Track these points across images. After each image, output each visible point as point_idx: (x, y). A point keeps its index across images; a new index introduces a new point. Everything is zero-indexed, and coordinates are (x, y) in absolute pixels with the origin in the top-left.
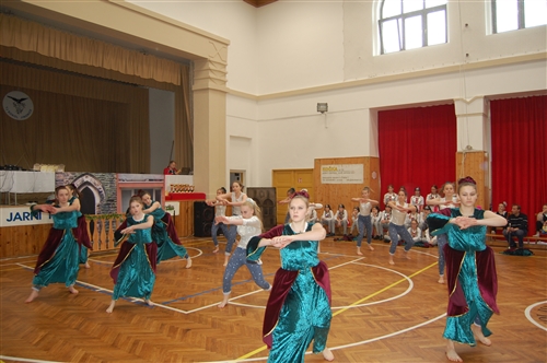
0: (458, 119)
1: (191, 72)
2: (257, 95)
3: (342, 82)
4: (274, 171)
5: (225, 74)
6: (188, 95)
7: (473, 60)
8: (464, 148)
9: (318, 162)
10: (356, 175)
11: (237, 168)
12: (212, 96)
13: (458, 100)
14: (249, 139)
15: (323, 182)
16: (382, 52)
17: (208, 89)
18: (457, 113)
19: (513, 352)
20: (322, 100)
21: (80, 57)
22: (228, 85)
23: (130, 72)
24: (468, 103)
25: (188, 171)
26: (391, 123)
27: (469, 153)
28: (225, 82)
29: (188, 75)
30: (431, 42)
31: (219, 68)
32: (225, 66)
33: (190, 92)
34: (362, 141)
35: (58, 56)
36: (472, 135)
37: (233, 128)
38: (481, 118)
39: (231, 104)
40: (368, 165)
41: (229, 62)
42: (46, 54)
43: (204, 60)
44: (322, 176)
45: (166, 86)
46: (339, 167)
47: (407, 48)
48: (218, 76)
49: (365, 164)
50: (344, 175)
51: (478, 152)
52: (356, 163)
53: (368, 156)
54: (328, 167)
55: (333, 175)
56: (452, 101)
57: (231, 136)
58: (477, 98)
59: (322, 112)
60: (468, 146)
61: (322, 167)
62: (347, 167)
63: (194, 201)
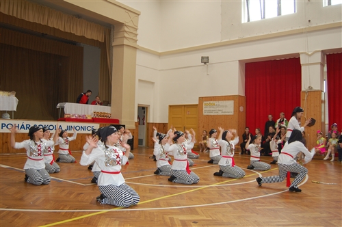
0: (302, 67)
1: (112, 33)
2: (160, 52)
3: (219, 41)
4: (170, 106)
5: (136, 35)
6: (109, 50)
7: (313, 24)
8: (307, 88)
9: (202, 99)
10: (228, 108)
11: (144, 103)
12: (126, 50)
13: (302, 53)
14: (153, 83)
15: (205, 114)
16: (249, 20)
17: (123, 45)
18: (301, 63)
19: (329, 213)
20: (205, 54)
21: (32, 17)
22: (138, 43)
23: (67, 30)
24: (309, 56)
25: (107, 103)
26: (255, 71)
27: (311, 92)
28: (136, 41)
29: (110, 35)
30: (284, 13)
31: (132, 30)
32: (137, 29)
33: (111, 47)
34: (233, 84)
35: (15, 15)
36: (314, 79)
37: (140, 74)
38: (319, 66)
39: (140, 57)
41: (139, 27)
42: (7, 13)
43: (121, 25)
44: (204, 109)
45: (94, 42)
46: (214, 102)
47: (267, 17)
48: (131, 36)
49: (235, 101)
50: (220, 109)
51: (317, 91)
52: (229, 100)
53: (237, 94)
54: (208, 102)
55: (212, 109)
56: (298, 54)
57: (139, 80)
58: (316, 52)
59: (205, 63)
60: (309, 87)
61: (204, 103)
62: (221, 103)
63: (110, 124)
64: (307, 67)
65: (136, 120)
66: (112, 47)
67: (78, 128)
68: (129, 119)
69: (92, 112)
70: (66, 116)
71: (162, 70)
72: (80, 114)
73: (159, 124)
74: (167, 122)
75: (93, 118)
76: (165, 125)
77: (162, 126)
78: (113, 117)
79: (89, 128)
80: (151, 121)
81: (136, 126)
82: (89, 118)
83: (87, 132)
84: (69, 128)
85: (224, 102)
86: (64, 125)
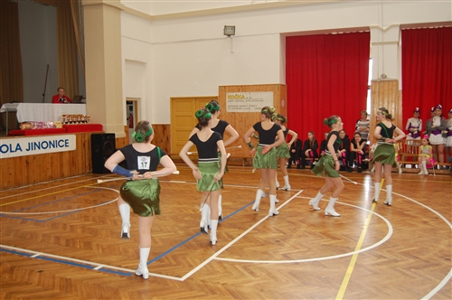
2: (152, 15)
3: (250, 4)
4: (172, 99)
6: (77, 10)
8: (379, 76)
9: (223, 89)
10: (265, 103)
11: (132, 95)
12: (106, 13)
13: (374, 27)
14: (143, 64)
15: (229, 111)
17: (102, 4)
20: (230, 23)
24: (384, 31)
25: (79, 99)
26: (298, 48)
27: (383, 81)
33: (79, 7)
34: (271, 69)
36: (385, 63)
37: (129, 50)
39: (127, 24)
40: (278, 92)
44: (228, 104)
46: (246, 95)
49: (275, 93)
50: (252, 103)
51: (392, 81)
52: (266, 91)
53: (278, 83)
54: (234, 94)
55: (239, 103)
56: (368, 28)
57: (126, 60)
58: (393, 26)
59: (229, 36)
60: (382, 75)
61: (228, 94)
62: (255, 95)
63: (90, 133)
64: (381, 47)
65: (125, 123)
66: (82, 6)
67: (45, 145)
68: (115, 125)
69: (60, 115)
70: (24, 127)
71: (156, 43)
72: (42, 121)
73: (157, 125)
74: (167, 121)
75: (64, 126)
76: (164, 127)
77: (160, 129)
78: (92, 121)
79: (61, 143)
81: (126, 132)
82: (59, 126)
83: (58, 149)
84: (32, 146)
85: (259, 93)
86: (24, 142)
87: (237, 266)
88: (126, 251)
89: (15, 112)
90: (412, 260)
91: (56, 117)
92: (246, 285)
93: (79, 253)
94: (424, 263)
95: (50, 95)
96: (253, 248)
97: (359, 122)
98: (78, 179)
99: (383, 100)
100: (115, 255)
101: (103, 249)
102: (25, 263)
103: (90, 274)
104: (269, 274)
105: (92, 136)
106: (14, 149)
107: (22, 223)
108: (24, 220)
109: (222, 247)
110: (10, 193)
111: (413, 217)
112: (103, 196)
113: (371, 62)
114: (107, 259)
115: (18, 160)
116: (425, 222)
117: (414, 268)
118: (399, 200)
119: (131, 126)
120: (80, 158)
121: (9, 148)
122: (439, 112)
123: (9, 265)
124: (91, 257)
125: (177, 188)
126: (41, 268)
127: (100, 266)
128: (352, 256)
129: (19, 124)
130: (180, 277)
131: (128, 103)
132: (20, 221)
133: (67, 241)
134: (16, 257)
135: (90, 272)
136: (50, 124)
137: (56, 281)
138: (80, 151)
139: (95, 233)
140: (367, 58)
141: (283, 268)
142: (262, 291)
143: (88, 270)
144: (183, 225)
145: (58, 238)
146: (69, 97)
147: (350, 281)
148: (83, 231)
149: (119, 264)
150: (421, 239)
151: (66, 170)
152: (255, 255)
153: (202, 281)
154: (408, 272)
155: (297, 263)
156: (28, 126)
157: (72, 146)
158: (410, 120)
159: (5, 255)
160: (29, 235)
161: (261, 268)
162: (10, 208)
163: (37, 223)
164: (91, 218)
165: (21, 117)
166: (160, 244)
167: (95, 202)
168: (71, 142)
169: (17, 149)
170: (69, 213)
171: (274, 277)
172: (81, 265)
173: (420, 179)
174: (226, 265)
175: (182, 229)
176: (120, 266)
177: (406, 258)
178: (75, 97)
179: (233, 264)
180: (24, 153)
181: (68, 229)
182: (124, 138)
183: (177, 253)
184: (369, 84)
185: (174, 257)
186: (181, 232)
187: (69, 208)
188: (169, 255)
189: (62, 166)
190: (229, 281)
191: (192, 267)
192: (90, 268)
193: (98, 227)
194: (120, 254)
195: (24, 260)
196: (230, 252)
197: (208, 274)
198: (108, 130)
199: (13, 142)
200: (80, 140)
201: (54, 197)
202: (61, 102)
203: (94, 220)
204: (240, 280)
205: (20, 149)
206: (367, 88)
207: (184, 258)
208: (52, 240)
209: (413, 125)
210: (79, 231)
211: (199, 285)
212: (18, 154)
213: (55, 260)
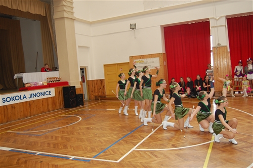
1: (52, 7)
2: (91, 21)
3: (143, 11)
4: (105, 65)
5: (73, 8)
9: (132, 58)
10: (156, 64)
11: (83, 65)
12: (66, 21)
13: (211, 18)
14: (87, 48)
17: (64, 17)
20: (133, 22)
22: (76, 15)
23: (15, 8)
24: (217, 20)
25: (55, 69)
26: (172, 33)
27: (219, 47)
28: (73, 13)
29: (50, 9)
31: (69, 4)
32: (72, 3)
33: (52, 21)
34: (157, 45)
36: (219, 37)
37: (80, 41)
39: (78, 28)
40: (162, 57)
46: (144, 60)
48: (69, 10)
49: (160, 58)
51: (224, 47)
52: (155, 57)
53: (162, 52)
54: (138, 60)
55: (142, 65)
56: (208, 19)
57: (79, 46)
58: (222, 17)
59: (133, 29)
60: (218, 44)
61: (135, 61)
62: (149, 60)
63: (62, 87)
64: (216, 28)
65: (80, 80)
66: (54, 20)
67: (38, 95)
68: (75, 81)
69: (46, 78)
70: (27, 86)
71: (94, 36)
72: (36, 82)
73: (97, 80)
74: (103, 78)
75: (48, 84)
76: (101, 81)
77: (99, 82)
78: (63, 80)
79: (47, 93)
80: (90, 79)
81: (81, 85)
82: (46, 84)
83: (46, 97)
84: (31, 96)
85: (151, 59)
86: (27, 93)
87: (147, 153)
88: (86, 149)
89: (22, 78)
90: (244, 144)
91: (43, 79)
92: (153, 162)
93: (61, 151)
94: (250, 145)
95: (39, 68)
96: (155, 143)
97: (207, 71)
98: (57, 112)
99: (220, 57)
100: (81, 150)
101: (73, 148)
102: (32, 158)
103: (67, 162)
104: (165, 156)
105: (63, 88)
106: (22, 98)
107: (29, 137)
108: (30, 135)
109: (138, 143)
110: (22, 122)
111: (242, 120)
112: (72, 120)
113: (211, 37)
114: (76, 153)
115: (25, 104)
116: (249, 122)
117: (245, 147)
118: (233, 111)
119: (83, 81)
120: (57, 100)
121: (20, 98)
122: (251, 61)
123: (24, 160)
124: (67, 153)
125: (110, 113)
126: (41, 160)
127: (73, 157)
128: (210, 143)
129: (24, 84)
130: (117, 160)
131: (81, 69)
132: (28, 136)
133: (54, 145)
134: (28, 155)
135: (67, 161)
136: (40, 83)
137: (50, 166)
138: (57, 97)
139: (68, 140)
140: (209, 35)
141: (172, 152)
142: (162, 165)
143: (66, 160)
144: (116, 132)
145: (49, 144)
146: (49, 68)
147: (210, 157)
148: (62, 139)
149: (83, 155)
150: (248, 132)
151: (50, 107)
152: (156, 146)
153: (129, 162)
154: (242, 150)
155: (180, 149)
156: (29, 85)
157: (53, 94)
158: (236, 67)
159: (21, 154)
160: (33, 144)
161: (160, 153)
162: (22, 129)
163: (37, 136)
164: (66, 132)
165: (25, 81)
166: (104, 143)
167: (67, 123)
168: (52, 92)
169: (24, 98)
170: (53, 130)
171: (168, 157)
172: (62, 157)
173: (243, 99)
174: (141, 153)
175: (115, 135)
176: (83, 157)
177: (240, 142)
178: (53, 68)
179: (145, 152)
180: (28, 100)
181: (54, 139)
182: (80, 88)
183: (113, 148)
184: (211, 49)
185: (113, 150)
186: (115, 137)
187: (53, 127)
188: (109, 149)
189: (48, 105)
190: (144, 161)
191: (122, 155)
192: (67, 158)
193: (70, 136)
194: (83, 150)
195: (32, 156)
196: (143, 145)
197: (132, 158)
198: (71, 85)
199: (22, 94)
200: (57, 91)
201: (45, 122)
202: (46, 71)
203: (67, 133)
204: (150, 160)
205: (26, 97)
206: (210, 51)
207: (118, 150)
208: (46, 145)
209: (238, 70)
210: (60, 139)
211: (127, 164)
212: (25, 100)
213: (48, 155)
